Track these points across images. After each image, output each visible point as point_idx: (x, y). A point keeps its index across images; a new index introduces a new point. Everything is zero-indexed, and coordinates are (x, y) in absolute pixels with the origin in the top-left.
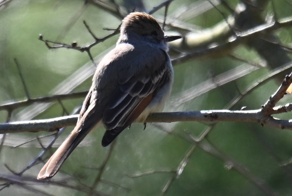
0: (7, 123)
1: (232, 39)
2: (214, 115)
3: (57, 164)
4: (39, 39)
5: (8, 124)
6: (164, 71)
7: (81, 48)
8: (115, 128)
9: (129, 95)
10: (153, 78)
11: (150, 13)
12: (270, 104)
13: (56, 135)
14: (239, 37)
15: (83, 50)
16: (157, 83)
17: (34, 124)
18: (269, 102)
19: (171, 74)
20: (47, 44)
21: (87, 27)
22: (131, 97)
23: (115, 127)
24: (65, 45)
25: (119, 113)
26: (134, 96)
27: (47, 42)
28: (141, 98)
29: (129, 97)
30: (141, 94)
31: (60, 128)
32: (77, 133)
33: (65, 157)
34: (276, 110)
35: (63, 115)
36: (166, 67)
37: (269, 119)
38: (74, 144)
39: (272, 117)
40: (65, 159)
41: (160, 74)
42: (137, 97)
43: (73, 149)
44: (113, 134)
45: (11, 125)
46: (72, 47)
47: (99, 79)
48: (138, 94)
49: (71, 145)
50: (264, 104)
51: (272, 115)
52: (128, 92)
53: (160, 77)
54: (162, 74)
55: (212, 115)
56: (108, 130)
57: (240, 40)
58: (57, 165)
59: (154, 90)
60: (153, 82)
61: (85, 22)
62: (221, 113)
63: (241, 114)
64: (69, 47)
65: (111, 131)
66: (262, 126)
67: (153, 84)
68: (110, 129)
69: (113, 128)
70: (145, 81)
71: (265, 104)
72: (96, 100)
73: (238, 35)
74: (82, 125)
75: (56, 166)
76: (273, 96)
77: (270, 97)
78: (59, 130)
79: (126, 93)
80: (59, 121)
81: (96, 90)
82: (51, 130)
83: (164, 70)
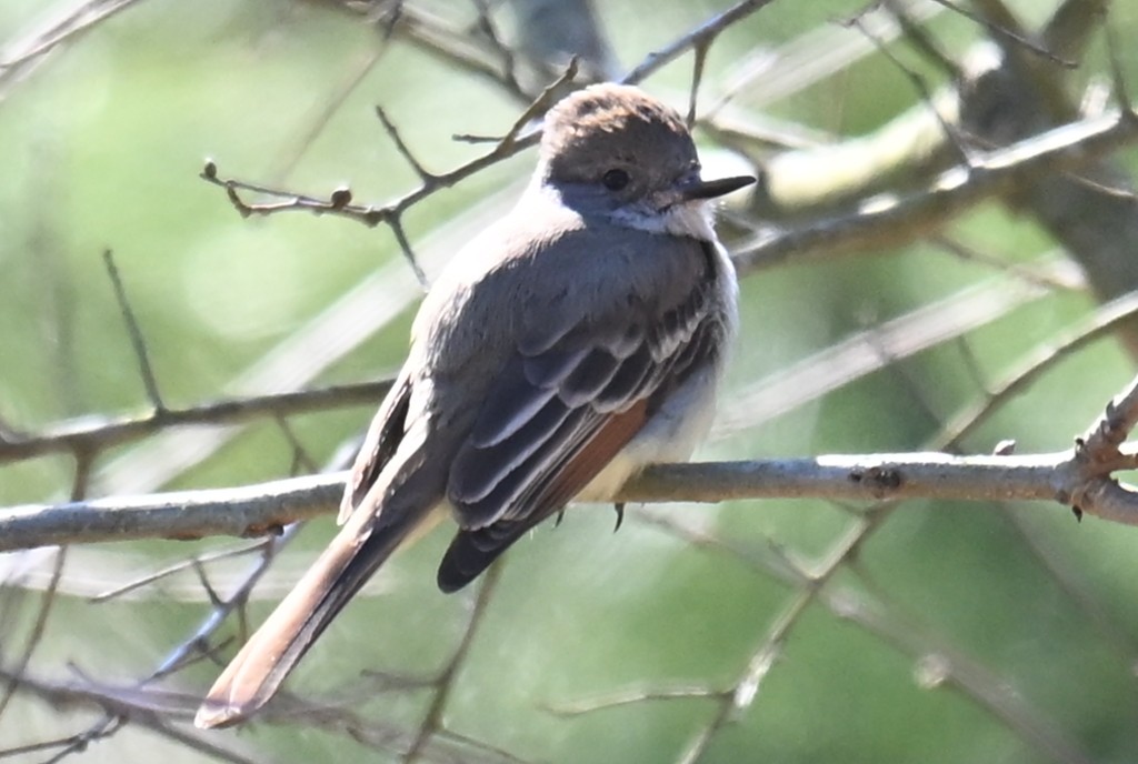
0: (80, 505)
1: (953, 180)
2: (889, 475)
3: (274, 667)
4: (201, 175)
5: (84, 508)
6: (699, 316)
7: (367, 211)
8: (493, 525)
9: (555, 399)
10: (654, 339)
11: (635, 79)
12: (1107, 429)
13: (268, 552)
14: (980, 170)
15: (373, 218)
16: (668, 361)
17: (184, 508)
18: (1103, 423)
19: (725, 331)
20: (234, 198)
21: (392, 130)
22: (565, 408)
23: (494, 519)
24: (302, 198)
25: (512, 466)
26: (575, 403)
27: (232, 188)
28: (601, 415)
29: (555, 406)
30: (603, 398)
31: (287, 523)
32: (356, 544)
33: (307, 638)
34: (1129, 457)
35: (294, 473)
36: (707, 302)
37: (1102, 491)
38: (340, 588)
39: (1116, 482)
40: (307, 647)
41: (684, 326)
42: (588, 410)
43: (335, 608)
44: (484, 549)
45: (95, 514)
46: (331, 205)
47: (440, 336)
48: (591, 397)
49: (331, 591)
50: (1083, 430)
51: (1114, 475)
52: (554, 388)
53: (683, 336)
54: (692, 326)
55: (880, 474)
56: (466, 528)
57: (982, 184)
58: (275, 670)
59: (656, 386)
60: (654, 354)
61: (381, 113)
62: (915, 467)
63: (996, 470)
64: (319, 210)
65: (475, 533)
66: (1075, 518)
67: (654, 365)
68: (475, 528)
69: (488, 524)
70: (622, 351)
71: (1085, 429)
72: (429, 415)
73: (978, 161)
74: (373, 516)
75: (268, 675)
76: (1118, 401)
77: (1106, 404)
78: (281, 531)
79: (546, 390)
80: (283, 498)
81: (431, 376)
82: (252, 532)
83: (697, 314)
